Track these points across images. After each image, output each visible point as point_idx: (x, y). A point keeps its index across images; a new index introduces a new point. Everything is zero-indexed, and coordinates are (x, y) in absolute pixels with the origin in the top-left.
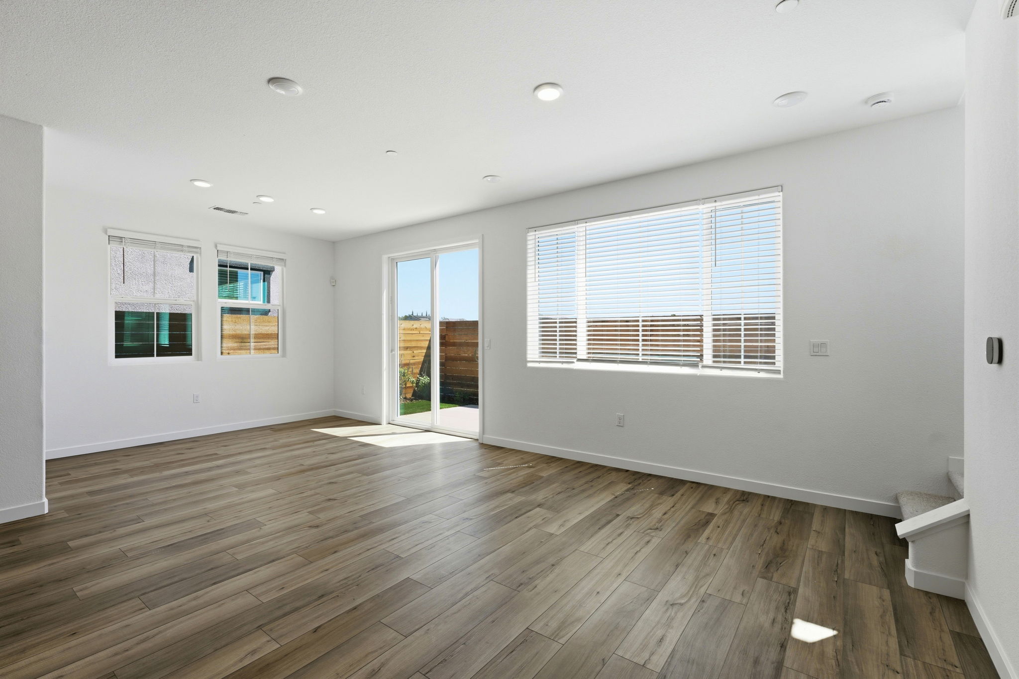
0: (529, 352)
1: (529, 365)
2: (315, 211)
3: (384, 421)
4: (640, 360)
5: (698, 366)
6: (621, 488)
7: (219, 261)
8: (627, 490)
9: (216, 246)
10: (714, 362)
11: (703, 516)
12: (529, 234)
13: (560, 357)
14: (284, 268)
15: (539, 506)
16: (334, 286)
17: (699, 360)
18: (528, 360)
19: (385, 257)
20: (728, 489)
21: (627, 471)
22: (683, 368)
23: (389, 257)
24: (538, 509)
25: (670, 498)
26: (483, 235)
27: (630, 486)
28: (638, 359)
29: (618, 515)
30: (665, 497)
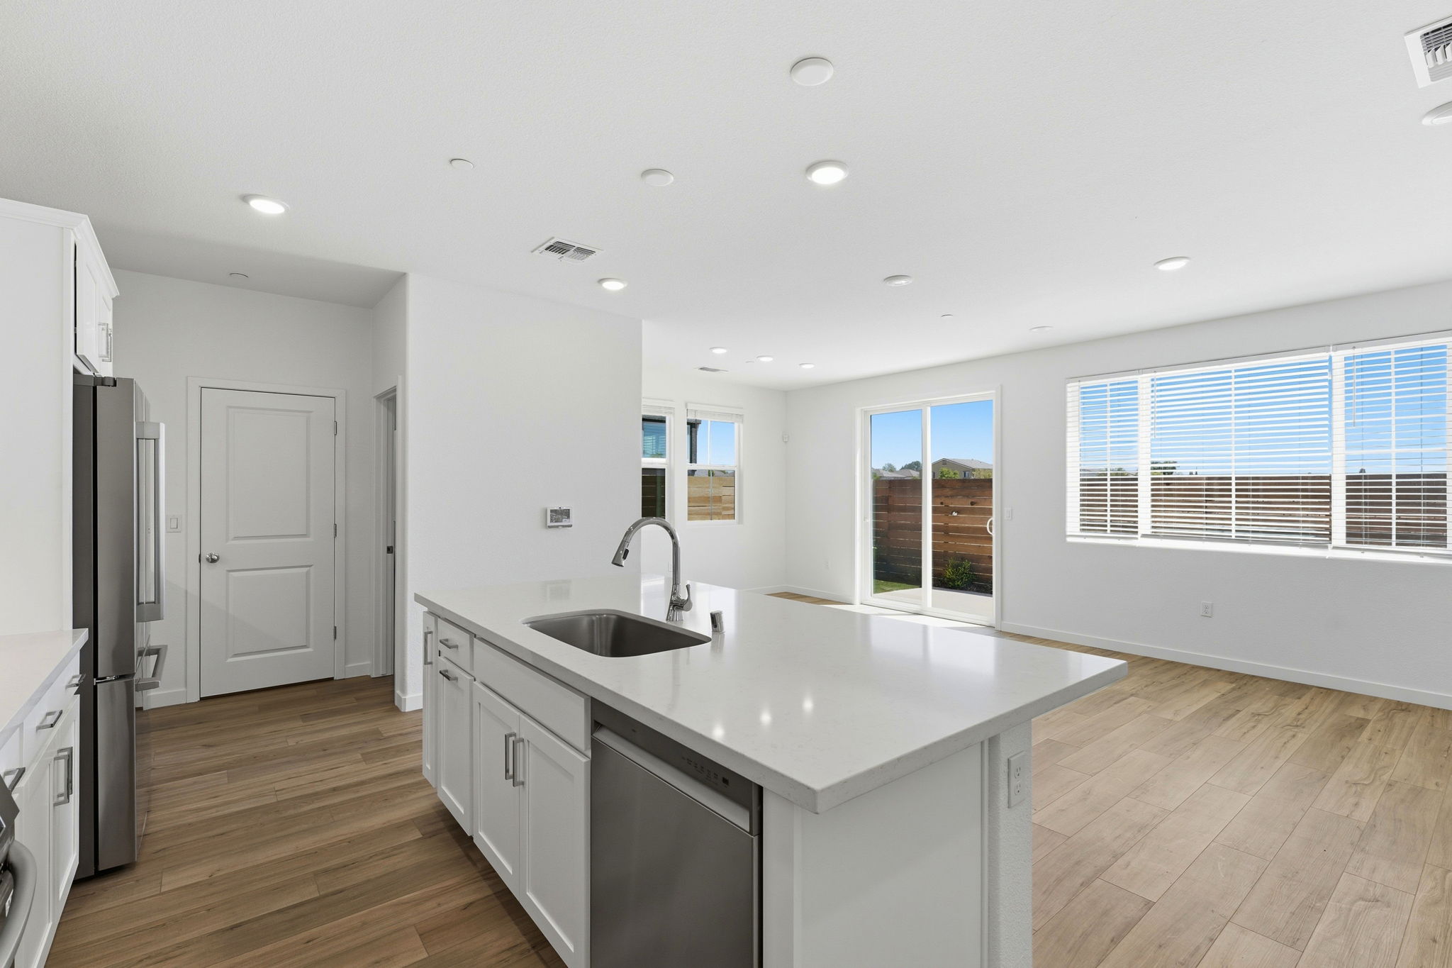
0: (1068, 524)
1: (1069, 540)
2: (804, 366)
3: (857, 601)
4: (1233, 537)
5: (1327, 547)
6: (1224, 687)
7: (688, 420)
8: (1233, 689)
9: (686, 405)
10: (1348, 542)
11: (1353, 721)
12: (1069, 385)
13: (1111, 531)
14: (741, 425)
15: (1132, 695)
16: (786, 442)
17: (1328, 539)
18: (1068, 534)
19: (858, 411)
20: (1376, 698)
21: (1219, 670)
22: (1303, 548)
23: (862, 410)
24: (1132, 698)
25: (1296, 701)
26: (1002, 386)
27: (1234, 685)
28: (1231, 536)
29: (1239, 711)
30: (1288, 700)
